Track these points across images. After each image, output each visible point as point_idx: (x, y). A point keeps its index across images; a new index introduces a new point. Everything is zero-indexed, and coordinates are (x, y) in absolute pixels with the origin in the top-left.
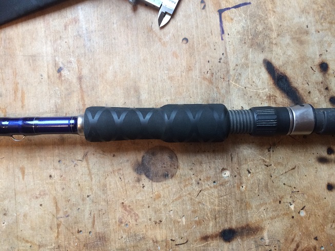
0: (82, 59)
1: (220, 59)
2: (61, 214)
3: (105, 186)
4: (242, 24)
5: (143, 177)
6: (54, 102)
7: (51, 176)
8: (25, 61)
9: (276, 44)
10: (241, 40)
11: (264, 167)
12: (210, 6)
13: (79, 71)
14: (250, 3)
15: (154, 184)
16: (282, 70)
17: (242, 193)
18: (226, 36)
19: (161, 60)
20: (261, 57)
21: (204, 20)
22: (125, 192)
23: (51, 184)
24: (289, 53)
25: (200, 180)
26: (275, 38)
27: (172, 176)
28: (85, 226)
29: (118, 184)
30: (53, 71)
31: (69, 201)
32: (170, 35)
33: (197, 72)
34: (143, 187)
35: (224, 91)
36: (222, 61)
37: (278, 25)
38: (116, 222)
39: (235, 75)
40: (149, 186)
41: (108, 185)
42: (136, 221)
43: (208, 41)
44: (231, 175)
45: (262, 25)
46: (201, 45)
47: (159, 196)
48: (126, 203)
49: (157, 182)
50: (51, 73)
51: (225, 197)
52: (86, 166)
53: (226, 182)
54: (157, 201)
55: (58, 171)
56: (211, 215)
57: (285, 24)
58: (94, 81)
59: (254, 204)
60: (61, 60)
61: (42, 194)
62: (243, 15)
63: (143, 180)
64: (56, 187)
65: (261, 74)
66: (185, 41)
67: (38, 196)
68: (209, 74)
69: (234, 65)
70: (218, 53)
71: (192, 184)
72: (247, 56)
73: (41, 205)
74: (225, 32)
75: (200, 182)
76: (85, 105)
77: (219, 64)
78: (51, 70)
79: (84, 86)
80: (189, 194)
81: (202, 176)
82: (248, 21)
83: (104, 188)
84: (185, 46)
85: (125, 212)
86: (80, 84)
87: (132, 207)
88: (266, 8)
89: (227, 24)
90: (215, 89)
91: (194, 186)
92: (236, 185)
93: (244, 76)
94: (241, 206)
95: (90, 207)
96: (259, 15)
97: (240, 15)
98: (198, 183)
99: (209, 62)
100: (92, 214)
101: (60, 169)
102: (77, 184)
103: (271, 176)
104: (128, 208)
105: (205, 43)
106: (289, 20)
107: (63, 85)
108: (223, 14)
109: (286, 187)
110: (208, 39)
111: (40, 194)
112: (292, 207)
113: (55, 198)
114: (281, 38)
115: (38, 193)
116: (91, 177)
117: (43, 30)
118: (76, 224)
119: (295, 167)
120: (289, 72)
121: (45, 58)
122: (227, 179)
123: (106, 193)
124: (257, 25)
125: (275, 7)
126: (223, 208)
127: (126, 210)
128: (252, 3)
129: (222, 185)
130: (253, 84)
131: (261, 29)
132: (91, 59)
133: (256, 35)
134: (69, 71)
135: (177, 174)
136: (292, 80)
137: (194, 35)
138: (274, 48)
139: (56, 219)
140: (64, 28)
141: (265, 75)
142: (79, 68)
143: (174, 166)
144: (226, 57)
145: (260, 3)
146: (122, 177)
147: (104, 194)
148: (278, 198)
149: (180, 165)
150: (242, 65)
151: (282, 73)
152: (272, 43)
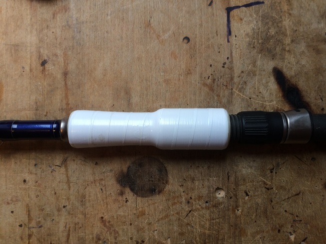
0: (70, 53)
1: (225, 64)
2: (33, 224)
3: (84, 196)
4: (252, 25)
5: (128, 190)
6: (34, 98)
7: (25, 181)
8: (6, 50)
9: (289, 51)
10: (250, 44)
11: (264, 190)
12: (218, 3)
13: (65, 66)
14: (263, 3)
15: (139, 199)
16: (293, 81)
17: (237, 217)
18: (233, 39)
19: (158, 60)
20: (270, 65)
21: (209, 19)
22: (106, 206)
23: (25, 189)
24: (303, 62)
25: (191, 198)
26: (288, 45)
27: (160, 192)
28: (59, 239)
29: (99, 196)
30: (36, 64)
31: (43, 210)
32: (170, 32)
33: (197, 77)
34: (127, 201)
35: (226, 100)
36: (226, 66)
37: (293, 29)
38: (93, 238)
39: (239, 84)
40: (132, 200)
41: (87, 196)
42: (116, 239)
43: (212, 43)
44: (226, 196)
45: (275, 28)
46: (203, 46)
47: (143, 214)
48: (106, 217)
49: (142, 197)
50: (34, 66)
51: (217, 220)
52: (65, 173)
53: (220, 204)
54: (140, 218)
55: (33, 176)
56: (200, 238)
57: (301, 29)
58: (80, 78)
59: (250, 231)
60: (46, 52)
61: (14, 199)
62: (255, 16)
63: (127, 194)
64: (30, 194)
65: (269, 84)
66: (186, 41)
67: (10, 202)
68: (210, 80)
69: (240, 72)
70: (222, 56)
71: (181, 203)
72: (255, 62)
73: (12, 212)
74: (233, 34)
75: (191, 201)
76: (69, 104)
77: (222, 68)
78: (34, 63)
79: (69, 83)
80: (178, 213)
81: (193, 195)
82: (260, 23)
83: (82, 199)
84: (185, 46)
85: (104, 228)
86: (65, 80)
87: (112, 223)
88: (281, 9)
89: (235, 24)
90: (216, 98)
91: (183, 205)
92: (231, 207)
93: (249, 85)
94: (234, 232)
95: (66, 219)
96: (272, 17)
97: (251, 16)
98: (188, 202)
99: (211, 66)
100: (68, 226)
101: (36, 174)
102: (53, 192)
103: (272, 201)
104: (107, 224)
105: (209, 45)
106: (306, 25)
107: (46, 80)
108: (232, 13)
109: (287, 215)
110: (212, 40)
111: (11, 200)
112: (292, 237)
113: (27, 206)
114: (295, 45)
115: (9, 199)
116: (69, 185)
117: (29, 17)
118: (49, 236)
119: (300, 193)
120: (302, 84)
121: (29, 48)
122: (221, 200)
123: (85, 205)
124: (269, 28)
125: (292, 9)
126: (214, 232)
127: (105, 225)
128: (266, 2)
129: (215, 206)
130: (259, 94)
131: (273, 33)
132: (80, 53)
133: (267, 39)
134: (54, 65)
135: (165, 190)
136: (304, 93)
137: (196, 35)
138: (287, 55)
139: (27, 229)
140: (52, 17)
141: (273, 86)
142: (65, 62)
143: (163, 180)
144: (232, 62)
145: (275, 3)
146: (103, 189)
147: (82, 205)
148: (278, 226)
149: (170, 180)
150: (249, 73)
151: (293, 85)
152: (285, 50)
